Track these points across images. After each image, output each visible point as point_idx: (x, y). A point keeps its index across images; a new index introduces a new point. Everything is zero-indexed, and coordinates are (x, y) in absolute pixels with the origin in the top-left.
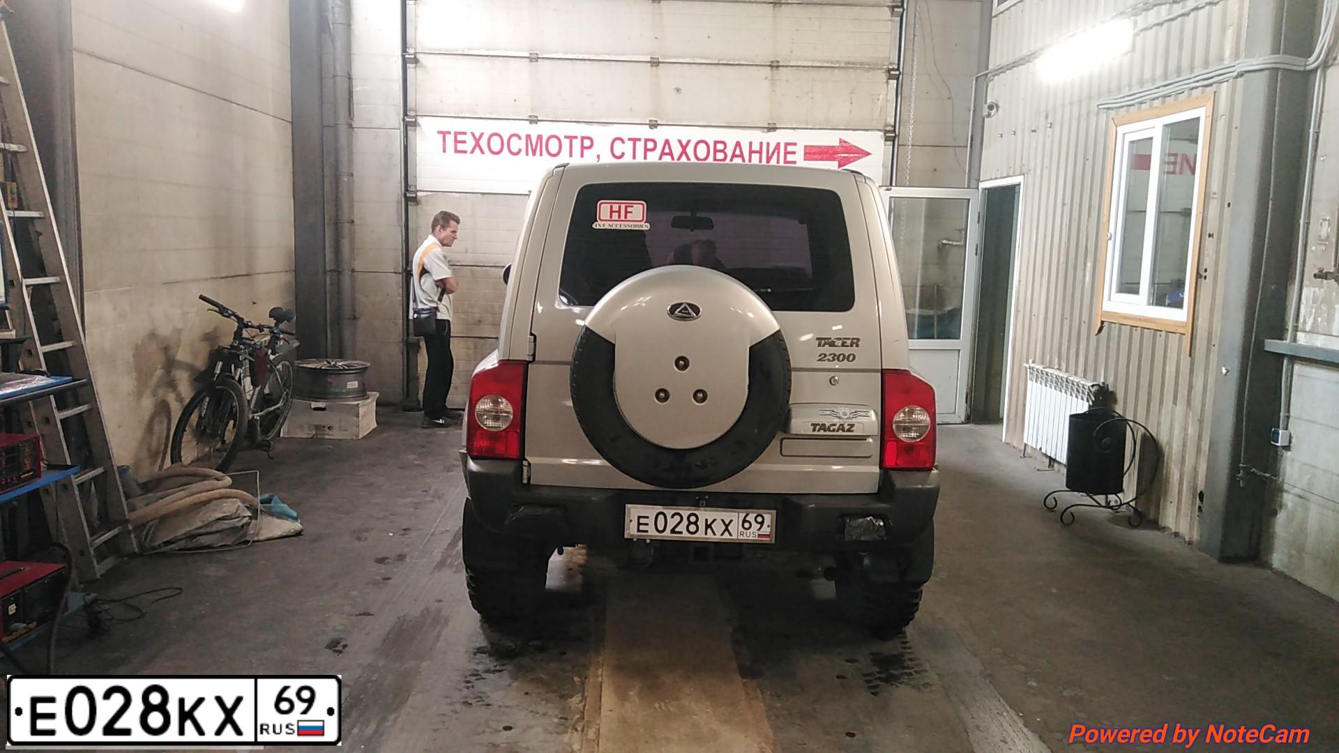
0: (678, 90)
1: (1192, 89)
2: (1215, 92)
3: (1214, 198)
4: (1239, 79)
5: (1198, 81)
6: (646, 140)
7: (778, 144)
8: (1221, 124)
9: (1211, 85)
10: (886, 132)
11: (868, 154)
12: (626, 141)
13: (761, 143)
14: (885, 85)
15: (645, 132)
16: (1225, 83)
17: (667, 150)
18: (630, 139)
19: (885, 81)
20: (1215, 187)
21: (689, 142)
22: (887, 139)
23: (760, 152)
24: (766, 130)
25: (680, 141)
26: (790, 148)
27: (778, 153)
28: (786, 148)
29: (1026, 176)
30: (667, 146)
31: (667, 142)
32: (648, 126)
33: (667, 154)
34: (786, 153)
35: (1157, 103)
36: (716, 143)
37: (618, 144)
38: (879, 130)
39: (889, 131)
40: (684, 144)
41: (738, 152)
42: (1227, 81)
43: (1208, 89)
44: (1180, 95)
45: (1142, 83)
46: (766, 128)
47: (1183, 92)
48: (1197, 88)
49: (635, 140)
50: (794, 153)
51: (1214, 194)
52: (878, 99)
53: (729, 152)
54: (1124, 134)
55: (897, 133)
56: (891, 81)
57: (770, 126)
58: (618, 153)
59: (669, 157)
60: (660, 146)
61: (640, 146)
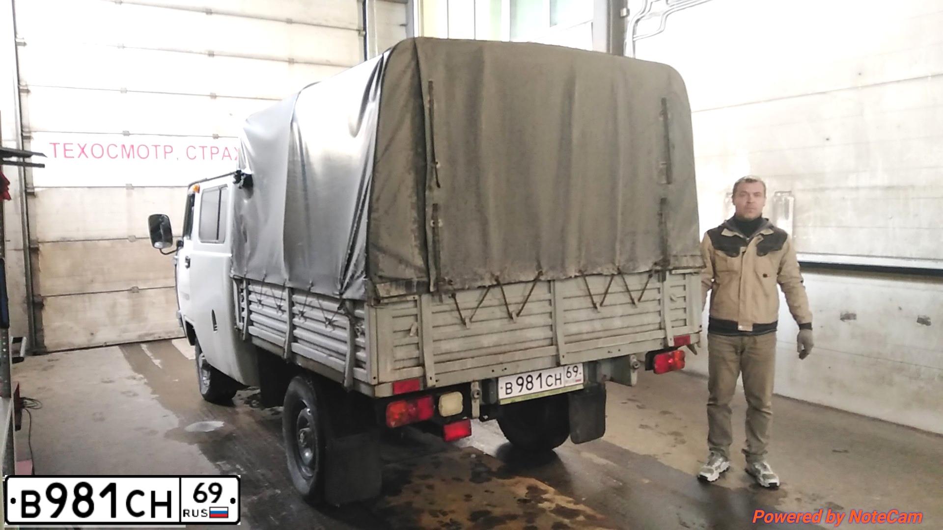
0: (231, 115)
6: (212, 148)
12: (197, 147)
15: (210, 142)
17: (226, 154)
18: (199, 147)
25: (235, 148)
30: (226, 151)
31: (226, 149)
32: (212, 138)
33: (227, 156)
37: (190, 149)
49: (203, 148)
58: (193, 157)
59: (228, 158)
60: (222, 151)
61: (207, 151)
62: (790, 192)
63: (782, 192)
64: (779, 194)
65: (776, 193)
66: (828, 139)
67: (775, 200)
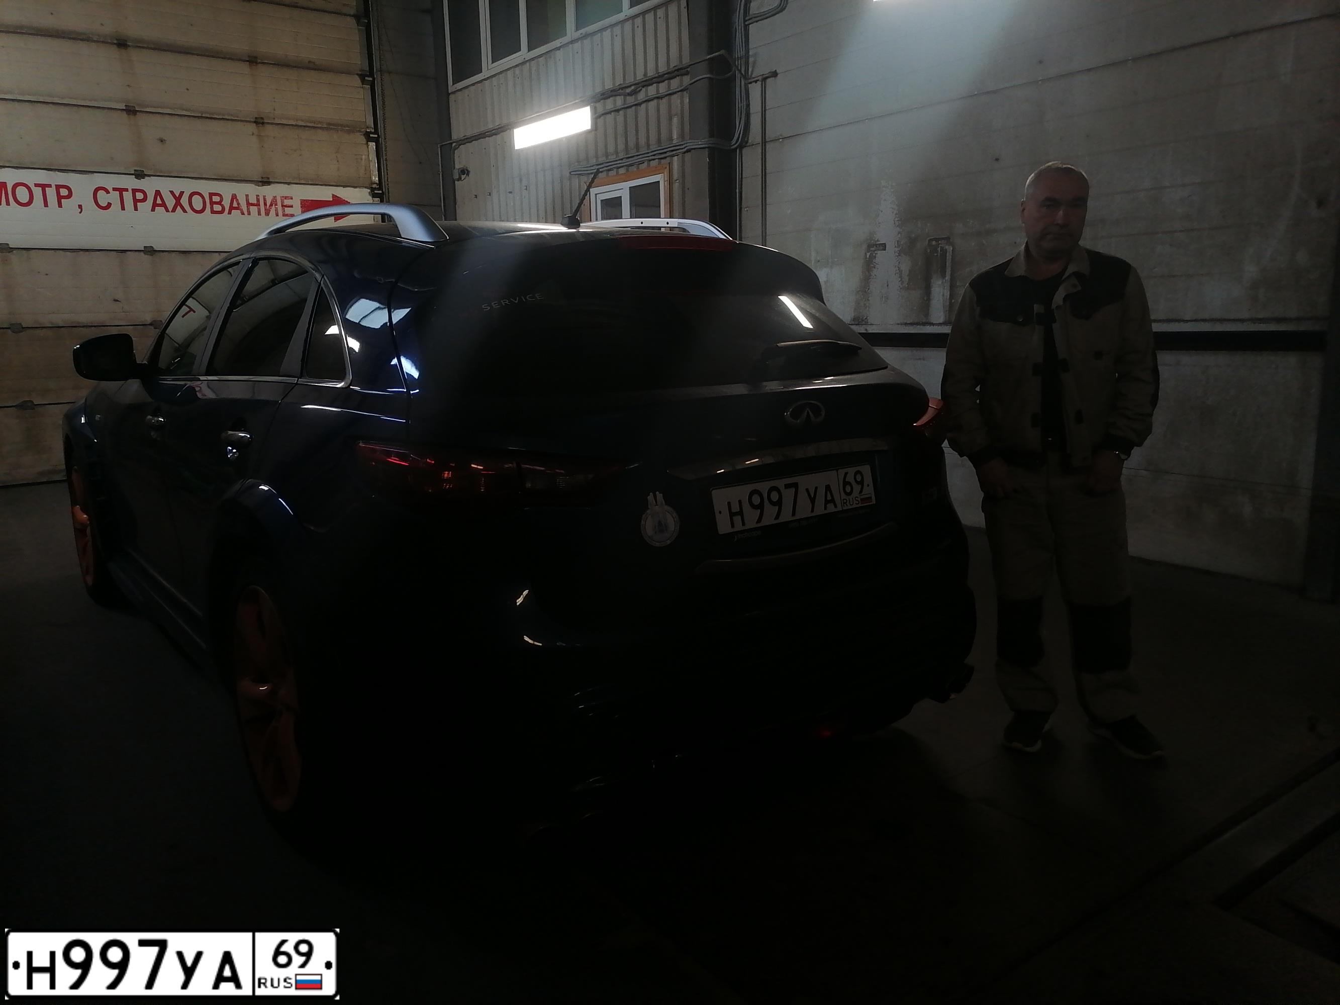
0: (162, 141)
2: (669, 163)
6: (134, 191)
7: (274, 197)
8: (676, 186)
9: (666, 158)
10: (372, 190)
13: (258, 196)
14: (365, 146)
15: (131, 183)
16: (676, 157)
17: (159, 201)
18: (114, 189)
19: (366, 143)
22: (374, 195)
23: (258, 205)
25: (172, 192)
26: (286, 202)
27: (276, 205)
28: (282, 202)
30: (158, 197)
31: (158, 193)
32: (134, 176)
33: (159, 205)
34: (284, 206)
36: (211, 195)
37: (101, 193)
38: (366, 187)
39: (375, 189)
40: (177, 195)
41: (235, 205)
42: (677, 155)
43: (663, 161)
44: (640, 165)
45: (607, 155)
46: (261, 182)
47: (643, 163)
48: (654, 160)
49: (121, 191)
50: (292, 206)
52: (362, 159)
53: (226, 203)
56: (370, 144)
57: (265, 180)
58: (104, 205)
59: (163, 208)
60: (151, 197)
61: (128, 196)
62: (948, 239)
63: (937, 240)
64: (934, 243)
65: (930, 240)
66: (997, 160)
67: (929, 251)
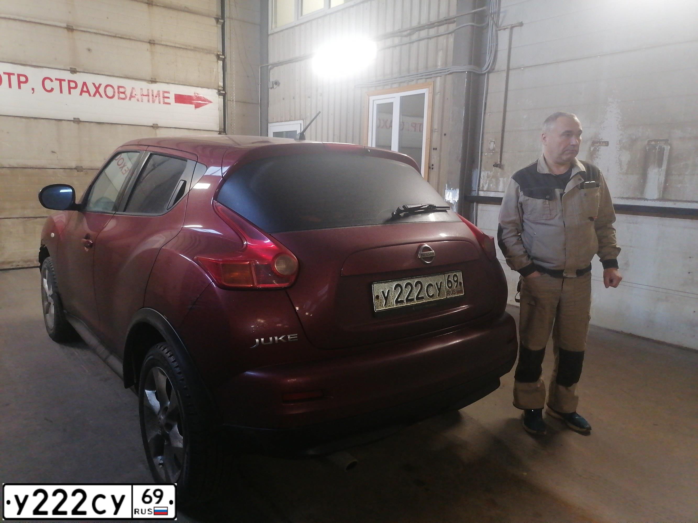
0: (89, 50)
1: (418, 79)
2: (434, 82)
3: (435, 131)
4: (448, 75)
5: (422, 76)
6: (69, 81)
7: (159, 91)
8: (438, 97)
9: (431, 78)
10: (219, 91)
11: (211, 102)
12: (54, 79)
13: (148, 90)
14: (216, 63)
15: (67, 76)
16: (439, 77)
17: (85, 89)
18: (56, 79)
19: (217, 61)
20: (436, 126)
21: (100, 85)
22: (220, 94)
23: (148, 96)
24: (150, 82)
25: (94, 84)
26: (166, 95)
27: (159, 96)
28: (163, 95)
29: (304, 120)
30: (85, 86)
31: (85, 84)
32: (70, 72)
33: (85, 92)
34: (164, 97)
35: (395, 86)
36: (119, 87)
37: (47, 82)
38: (215, 89)
39: (221, 90)
40: (97, 86)
41: (133, 95)
42: (441, 76)
43: (428, 80)
44: (410, 82)
46: (151, 81)
47: (413, 81)
48: (421, 79)
49: (61, 81)
50: (169, 98)
51: (436, 129)
52: (214, 71)
53: (128, 94)
54: (373, 101)
55: (226, 92)
56: (219, 62)
57: (153, 80)
58: (48, 88)
59: (87, 94)
60: (80, 86)
61: (65, 84)
62: (666, 140)
63: (656, 141)
64: (653, 143)
67: (647, 148)
